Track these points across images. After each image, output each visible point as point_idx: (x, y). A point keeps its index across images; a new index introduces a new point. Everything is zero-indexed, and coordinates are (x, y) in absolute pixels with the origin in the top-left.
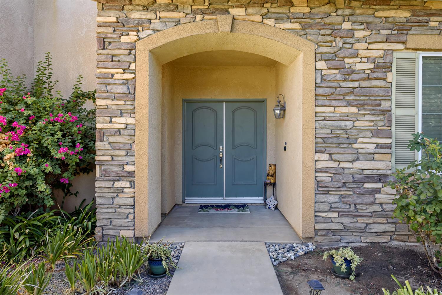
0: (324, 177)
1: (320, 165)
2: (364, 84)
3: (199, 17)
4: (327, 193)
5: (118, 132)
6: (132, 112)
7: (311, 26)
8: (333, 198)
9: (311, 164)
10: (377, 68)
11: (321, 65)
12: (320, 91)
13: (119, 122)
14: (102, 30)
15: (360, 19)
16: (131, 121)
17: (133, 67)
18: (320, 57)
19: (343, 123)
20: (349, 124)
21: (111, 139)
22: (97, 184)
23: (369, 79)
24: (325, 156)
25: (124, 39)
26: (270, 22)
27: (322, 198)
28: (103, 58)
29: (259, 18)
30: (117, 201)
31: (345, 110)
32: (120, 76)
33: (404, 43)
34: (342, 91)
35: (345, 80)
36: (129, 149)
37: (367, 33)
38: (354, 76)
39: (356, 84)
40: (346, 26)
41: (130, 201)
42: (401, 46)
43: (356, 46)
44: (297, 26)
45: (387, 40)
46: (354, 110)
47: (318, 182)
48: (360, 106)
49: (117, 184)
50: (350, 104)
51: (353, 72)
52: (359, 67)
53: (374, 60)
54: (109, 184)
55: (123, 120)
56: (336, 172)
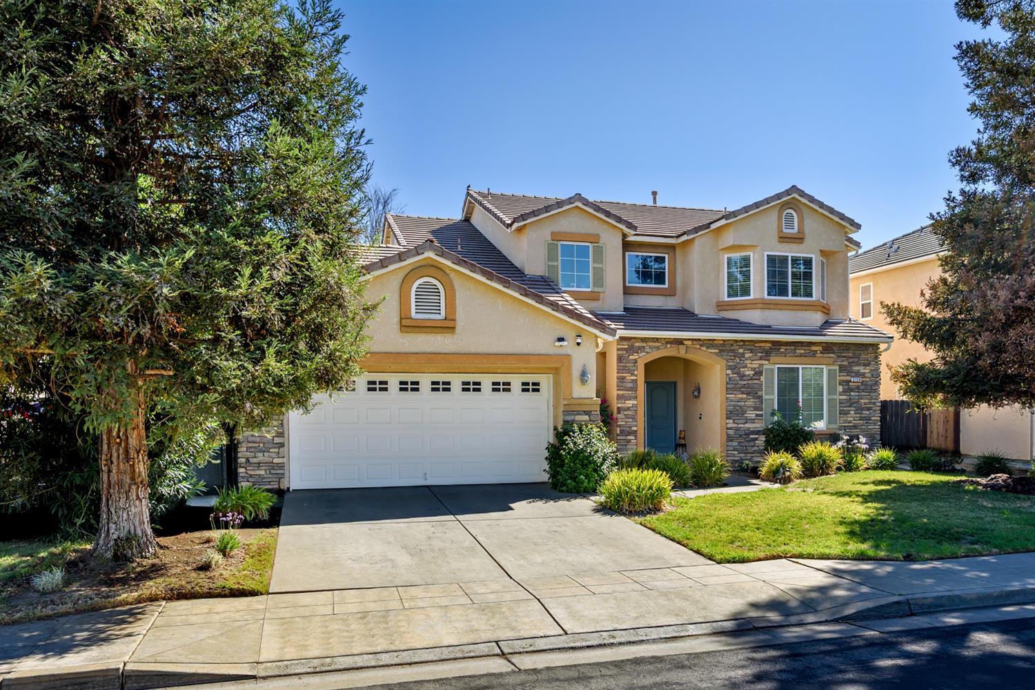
0: (731, 432)
1: (729, 426)
2: (750, 382)
3: (669, 346)
4: (732, 441)
5: (628, 409)
6: (636, 398)
7: (723, 351)
8: (735, 444)
9: (724, 425)
10: (756, 373)
11: (729, 372)
12: (729, 386)
13: (629, 403)
14: (620, 352)
15: (748, 347)
16: (635, 402)
17: (636, 372)
18: (729, 368)
19: (739, 403)
20: (743, 403)
21: (625, 413)
23: (752, 379)
24: (731, 421)
25: (631, 357)
26: (704, 349)
27: (730, 444)
28: (621, 368)
29: (698, 347)
30: (628, 447)
31: (740, 396)
32: (629, 377)
33: (769, 360)
34: (740, 386)
35: (741, 380)
36: (634, 418)
37: (751, 355)
38: (745, 378)
39: (746, 382)
40: (741, 351)
41: (634, 447)
42: (767, 362)
43: (746, 362)
44: (717, 351)
45: (761, 359)
46: (745, 396)
47: (728, 435)
48: (748, 394)
49: (628, 438)
50: (743, 393)
51: (744, 376)
52: (747, 373)
53: (753, 369)
54: (624, 438)
55: (631, 402)
56: (737, 429)
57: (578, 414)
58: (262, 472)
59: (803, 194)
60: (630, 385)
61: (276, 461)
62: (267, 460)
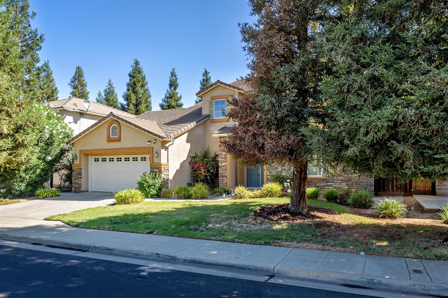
5: (223, 166)
6: (226, 162)
13: (224, 164)
16: (226, 164)
21: (222, 168)
22: (219, 178)
24: (269, 172)
28: (220, 149)
30: (223, 182)
32: (224, 153)
36: (226, 170)
41: (226, 182)
49: (223, 178)
54: (221, 178)
55: (224, 163)
57: (155, 169)
58: (76, 186)
60: (224, 156)
61: (79, 182)
62: (78, 182)
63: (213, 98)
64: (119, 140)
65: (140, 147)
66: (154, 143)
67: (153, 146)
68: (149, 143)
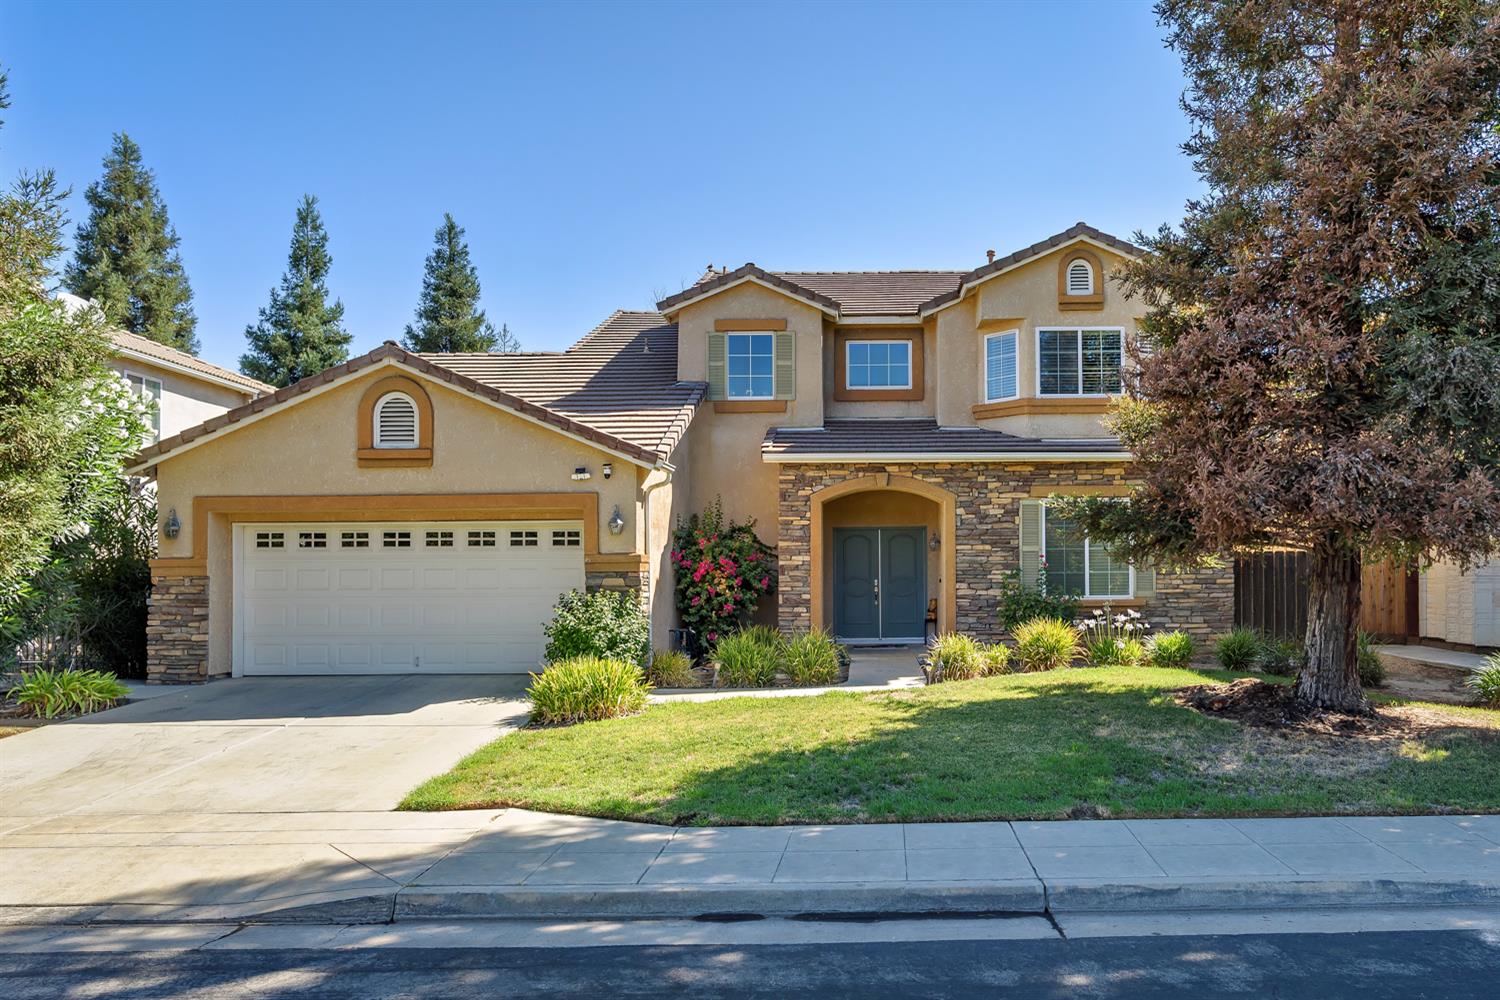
0: (965, 602)
1: (960, 593)
2: (996, 526)
3: (861, 474)
4: (966, 615)
5: (797, 568)
6: (808, 552)
7: (952, 480)
8: (971, 620)
9: (952, 591)
10: (1006, 512)
11: (960, 511)
12: (960, 532)
13: (798, 560)
14: (784, 486)
15: (995, 473)
16: (807, 558)
17: (808, 515)
18: (961, 505)
19: (979, 558)
20: (984, 559)
21: (791, 574)
22: (780, 610)
23: (999, 521)
24: (964, 585)
25: (801, 493)
26: (919, 477)
27: (962, 619)
28: (784, 508)
29: (909, 474)
30: (795, 623)
31: (981, 547)
32: (798, 522)
33: (1029, 492)
34: (978, 532)
35: (981, 523)
36: (806, 582)
37: (998, 484)
38: (987, 520)
39: (989, 527)
40: (981, 479)
41: (807, 623)
42: (1025, 495)
43: (989, 495)
44: (940, 480)
45: (1015, 490)
46: (988, 547)
47: (959, 607)
48: (993, 544)
49: (796, 610)
50: (984, 543)
51: (987, 516)
52: (992, 512)
53: (1003, 506)
54: (788, 610)
55: (801, 558)
56: (974, 598)
57: (607, 577)
58: (178, 653)
59: (1095, 234)
60: (798, 533)
61: (194, 638)
62: (184, 636)
63: (722, 326)
64: (423, 458)
65: (532, 488)
66: (607, 476)
67: (597, 489)
68: (581, 476)
